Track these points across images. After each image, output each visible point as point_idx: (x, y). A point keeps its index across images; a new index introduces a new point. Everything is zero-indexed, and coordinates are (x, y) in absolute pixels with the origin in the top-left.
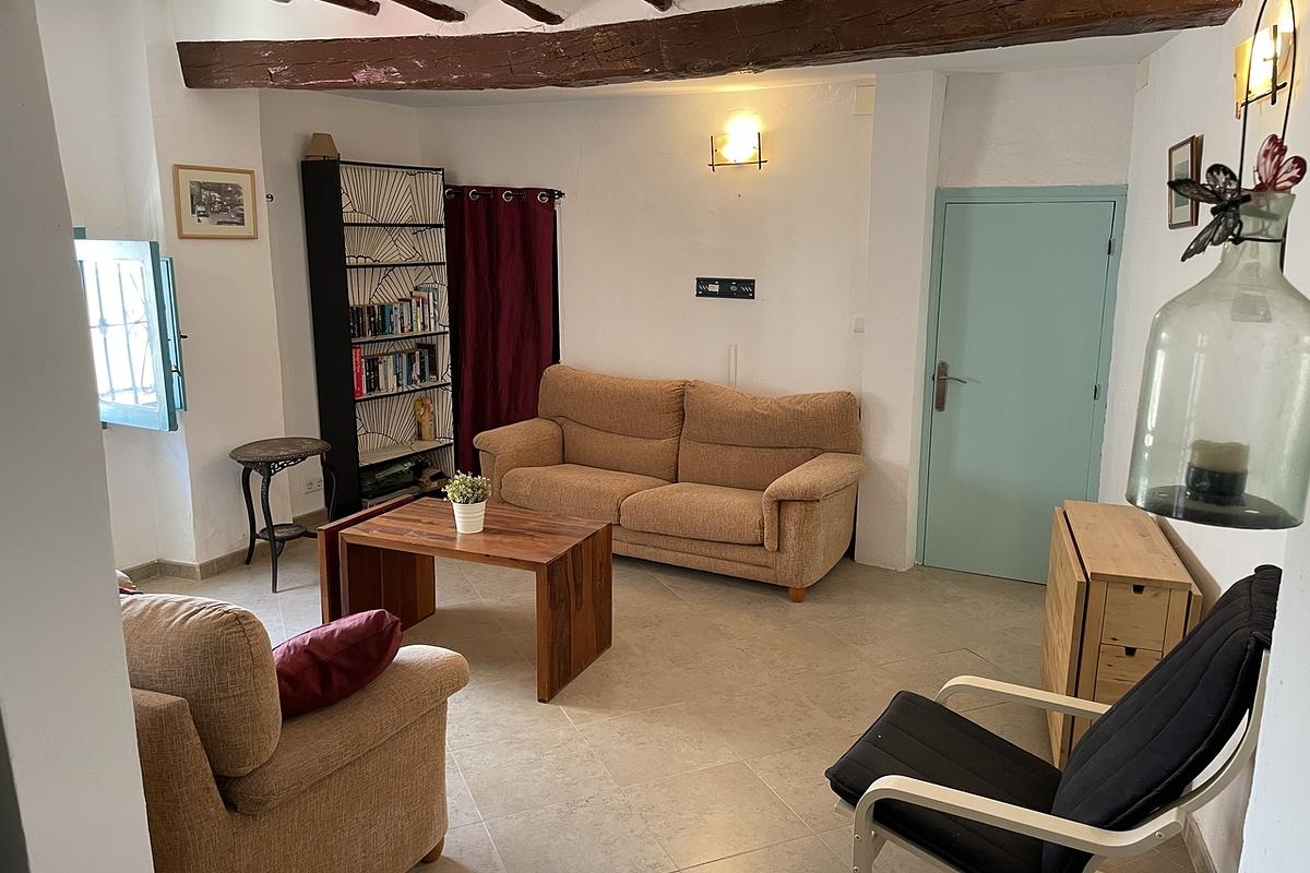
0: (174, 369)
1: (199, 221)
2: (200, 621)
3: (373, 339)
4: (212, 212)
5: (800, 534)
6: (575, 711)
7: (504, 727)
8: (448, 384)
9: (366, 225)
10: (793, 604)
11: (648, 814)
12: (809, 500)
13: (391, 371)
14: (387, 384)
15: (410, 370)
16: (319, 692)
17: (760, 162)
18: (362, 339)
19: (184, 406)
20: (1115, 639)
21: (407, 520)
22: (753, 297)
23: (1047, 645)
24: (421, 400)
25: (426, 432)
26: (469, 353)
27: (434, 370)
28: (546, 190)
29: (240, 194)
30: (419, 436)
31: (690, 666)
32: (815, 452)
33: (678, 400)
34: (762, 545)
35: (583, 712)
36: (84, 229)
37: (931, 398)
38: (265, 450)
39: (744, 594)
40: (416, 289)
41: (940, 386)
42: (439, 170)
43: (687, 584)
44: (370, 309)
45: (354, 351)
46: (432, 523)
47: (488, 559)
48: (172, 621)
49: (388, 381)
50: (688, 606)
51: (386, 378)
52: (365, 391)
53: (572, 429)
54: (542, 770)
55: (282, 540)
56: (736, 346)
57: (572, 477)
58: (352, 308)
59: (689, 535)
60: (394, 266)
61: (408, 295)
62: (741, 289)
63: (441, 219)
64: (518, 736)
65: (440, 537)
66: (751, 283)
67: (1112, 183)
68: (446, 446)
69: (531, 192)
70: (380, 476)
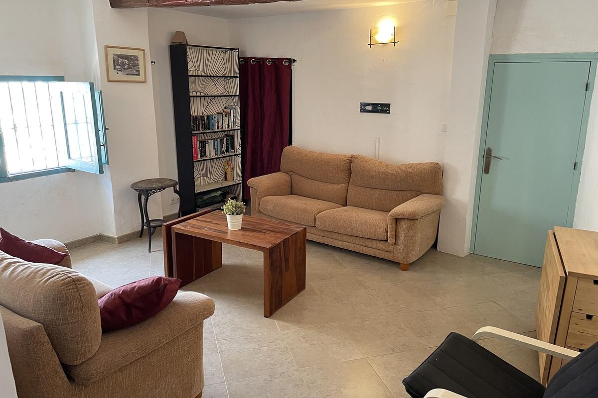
0: (101, 144)
1: (118, 73)
2: (54, 282)
3: (202, 132)
4: (124, 69)
5: (407, 236)
6: (281, 323)
7: (244, 329)
8: (240, 154)
9: (202, 76)
10: (402, 272)
11: (311, 385)
12: (412, 219)
13: (212, 147)
14: (210, 154)
15: (221, 147)
16: (125, 318)
17: (395, 42)
18: (198, 132)
19: (107, 162)
20: (580, 310)
21: (206, 222)
22: (389, 113)
23: (540, 305)
24: (227, 162)
25: (229, 177)
26: (250, 140)
27: (233, 147)
28: (288, 59)
29: (138, 60)
30: (226, 179)
31: (344, 302)
32: (417, 193)
33: (349, 165)
34: (387, 241)
35: (285, 324)
36: (64, 77)
37: (482, 168)
38: (147, 184)
39: (377, 265)
40: (225, 108)
41: (487, 160)
42: (237, 49)
43: (349, 258)
44: (202, 117)
45: (193, 137)
46: (217, 224)
47: (240, 244)
48: (42, 280)
49: (211, 152)
50: (348, 269)
51: (209, 151)
52: (199, 157)
53: (296, 178)
54: (260, 355)
55: (155, 227)
56: (379, 138)
57: (294, 202)
58: (193, 117)
59: (349, 234)
60: (215, 96)
61: (222, 111)
62: (383, 109)
63: (237, 73)
64: (251, 335)
65: (219, 231)
66: (388, 105)
67: (590, 51)
68: (238, 184)
69: (280, 60)
70: (206, 197)
